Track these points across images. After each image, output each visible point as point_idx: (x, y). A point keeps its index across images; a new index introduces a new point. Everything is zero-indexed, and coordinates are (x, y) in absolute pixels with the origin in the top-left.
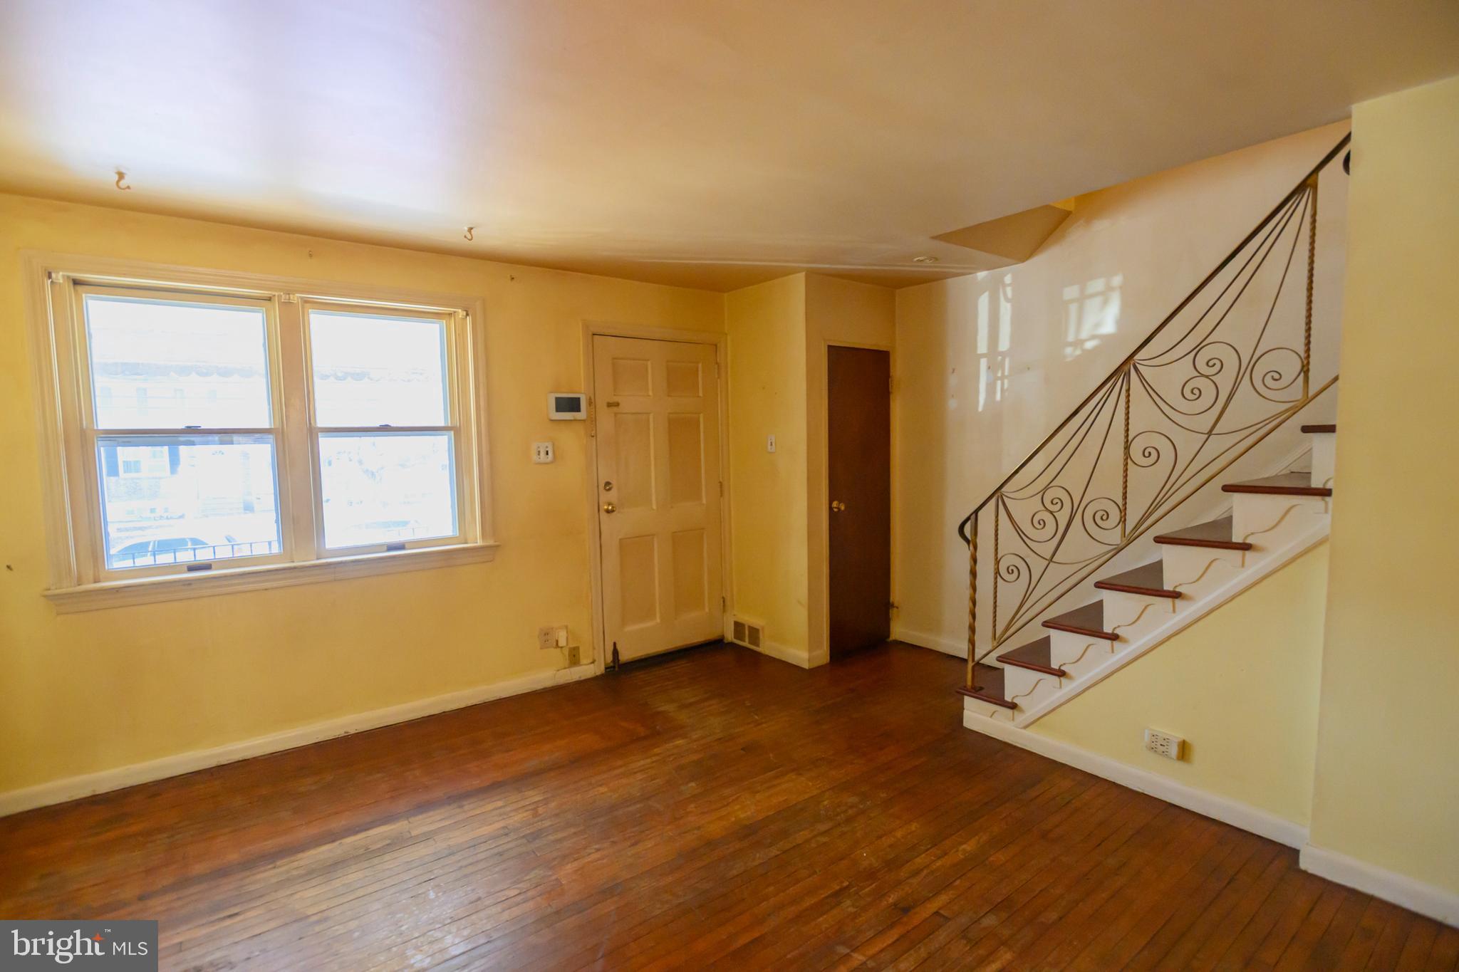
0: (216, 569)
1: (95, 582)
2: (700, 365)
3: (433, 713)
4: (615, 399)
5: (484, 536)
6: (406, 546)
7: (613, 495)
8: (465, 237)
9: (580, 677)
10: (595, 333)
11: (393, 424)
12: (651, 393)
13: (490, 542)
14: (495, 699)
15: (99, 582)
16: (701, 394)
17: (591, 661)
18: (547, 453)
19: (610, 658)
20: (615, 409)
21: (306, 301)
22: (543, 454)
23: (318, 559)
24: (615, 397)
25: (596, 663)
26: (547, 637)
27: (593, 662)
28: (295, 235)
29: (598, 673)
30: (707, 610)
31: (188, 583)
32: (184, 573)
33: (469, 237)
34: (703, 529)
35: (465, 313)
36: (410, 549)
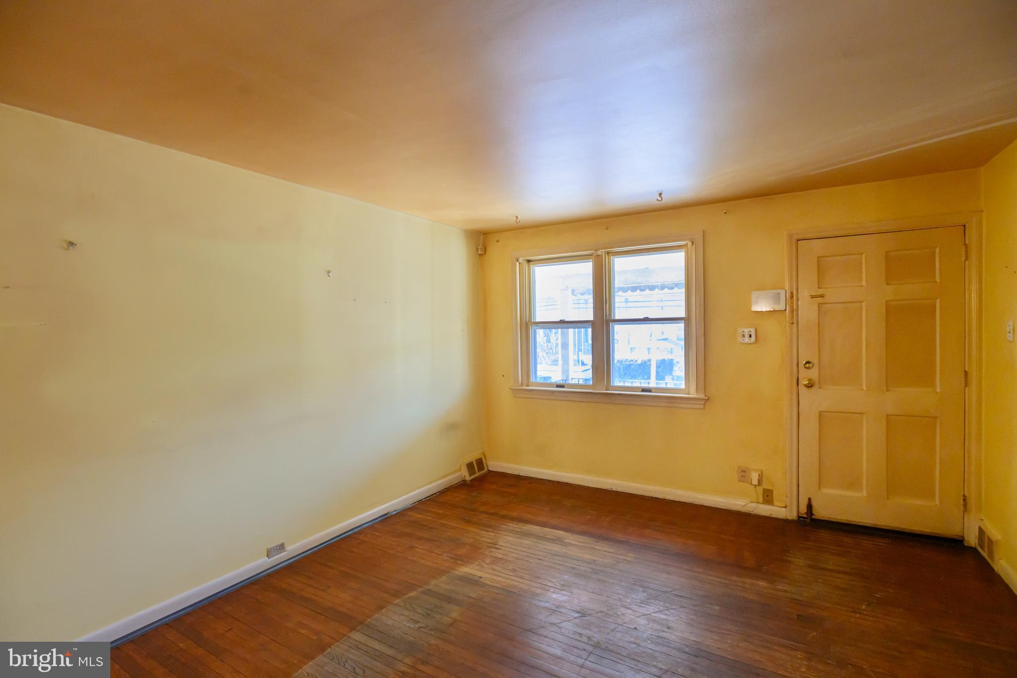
0: (567, 388)
1: (527, 386)
2: (937, 250)
3: (658, 497)
4: (820, 292)
5: (697, 390)
6: (652, 390)
7: (813, 373)
8: (657, 200)
9: (771, 514)
10: (801, 237)
11: (650, 317)
12: (864, 283)
13: (702, 396)
14: (700, 504)
15: (529, 386)
16: (938, 279)
17: (784, 506)
18: (750, 336)
19: (803, 509)
20: (820, 300)
21: (608, 253)
22: (747, 336)
23: (606, 390)
24: (820, 290)
25: (787, 508)
26: (743, 474)
27: (785, 507)
28: (597, 220)
29: (790, 518)
30: (937, 502)
31: (553, 392)
32: (554, 387)
33: (660, 199)
34: (936, 417)
35: (691, 243)
36: (655, 393)
